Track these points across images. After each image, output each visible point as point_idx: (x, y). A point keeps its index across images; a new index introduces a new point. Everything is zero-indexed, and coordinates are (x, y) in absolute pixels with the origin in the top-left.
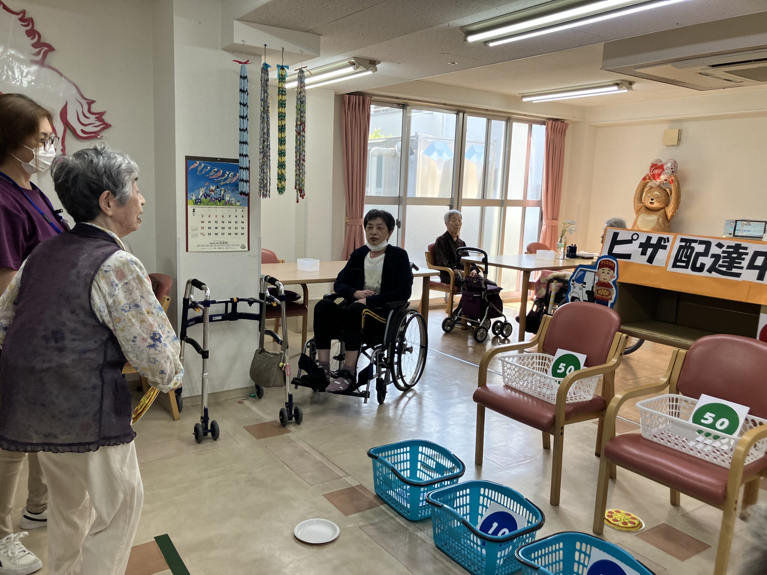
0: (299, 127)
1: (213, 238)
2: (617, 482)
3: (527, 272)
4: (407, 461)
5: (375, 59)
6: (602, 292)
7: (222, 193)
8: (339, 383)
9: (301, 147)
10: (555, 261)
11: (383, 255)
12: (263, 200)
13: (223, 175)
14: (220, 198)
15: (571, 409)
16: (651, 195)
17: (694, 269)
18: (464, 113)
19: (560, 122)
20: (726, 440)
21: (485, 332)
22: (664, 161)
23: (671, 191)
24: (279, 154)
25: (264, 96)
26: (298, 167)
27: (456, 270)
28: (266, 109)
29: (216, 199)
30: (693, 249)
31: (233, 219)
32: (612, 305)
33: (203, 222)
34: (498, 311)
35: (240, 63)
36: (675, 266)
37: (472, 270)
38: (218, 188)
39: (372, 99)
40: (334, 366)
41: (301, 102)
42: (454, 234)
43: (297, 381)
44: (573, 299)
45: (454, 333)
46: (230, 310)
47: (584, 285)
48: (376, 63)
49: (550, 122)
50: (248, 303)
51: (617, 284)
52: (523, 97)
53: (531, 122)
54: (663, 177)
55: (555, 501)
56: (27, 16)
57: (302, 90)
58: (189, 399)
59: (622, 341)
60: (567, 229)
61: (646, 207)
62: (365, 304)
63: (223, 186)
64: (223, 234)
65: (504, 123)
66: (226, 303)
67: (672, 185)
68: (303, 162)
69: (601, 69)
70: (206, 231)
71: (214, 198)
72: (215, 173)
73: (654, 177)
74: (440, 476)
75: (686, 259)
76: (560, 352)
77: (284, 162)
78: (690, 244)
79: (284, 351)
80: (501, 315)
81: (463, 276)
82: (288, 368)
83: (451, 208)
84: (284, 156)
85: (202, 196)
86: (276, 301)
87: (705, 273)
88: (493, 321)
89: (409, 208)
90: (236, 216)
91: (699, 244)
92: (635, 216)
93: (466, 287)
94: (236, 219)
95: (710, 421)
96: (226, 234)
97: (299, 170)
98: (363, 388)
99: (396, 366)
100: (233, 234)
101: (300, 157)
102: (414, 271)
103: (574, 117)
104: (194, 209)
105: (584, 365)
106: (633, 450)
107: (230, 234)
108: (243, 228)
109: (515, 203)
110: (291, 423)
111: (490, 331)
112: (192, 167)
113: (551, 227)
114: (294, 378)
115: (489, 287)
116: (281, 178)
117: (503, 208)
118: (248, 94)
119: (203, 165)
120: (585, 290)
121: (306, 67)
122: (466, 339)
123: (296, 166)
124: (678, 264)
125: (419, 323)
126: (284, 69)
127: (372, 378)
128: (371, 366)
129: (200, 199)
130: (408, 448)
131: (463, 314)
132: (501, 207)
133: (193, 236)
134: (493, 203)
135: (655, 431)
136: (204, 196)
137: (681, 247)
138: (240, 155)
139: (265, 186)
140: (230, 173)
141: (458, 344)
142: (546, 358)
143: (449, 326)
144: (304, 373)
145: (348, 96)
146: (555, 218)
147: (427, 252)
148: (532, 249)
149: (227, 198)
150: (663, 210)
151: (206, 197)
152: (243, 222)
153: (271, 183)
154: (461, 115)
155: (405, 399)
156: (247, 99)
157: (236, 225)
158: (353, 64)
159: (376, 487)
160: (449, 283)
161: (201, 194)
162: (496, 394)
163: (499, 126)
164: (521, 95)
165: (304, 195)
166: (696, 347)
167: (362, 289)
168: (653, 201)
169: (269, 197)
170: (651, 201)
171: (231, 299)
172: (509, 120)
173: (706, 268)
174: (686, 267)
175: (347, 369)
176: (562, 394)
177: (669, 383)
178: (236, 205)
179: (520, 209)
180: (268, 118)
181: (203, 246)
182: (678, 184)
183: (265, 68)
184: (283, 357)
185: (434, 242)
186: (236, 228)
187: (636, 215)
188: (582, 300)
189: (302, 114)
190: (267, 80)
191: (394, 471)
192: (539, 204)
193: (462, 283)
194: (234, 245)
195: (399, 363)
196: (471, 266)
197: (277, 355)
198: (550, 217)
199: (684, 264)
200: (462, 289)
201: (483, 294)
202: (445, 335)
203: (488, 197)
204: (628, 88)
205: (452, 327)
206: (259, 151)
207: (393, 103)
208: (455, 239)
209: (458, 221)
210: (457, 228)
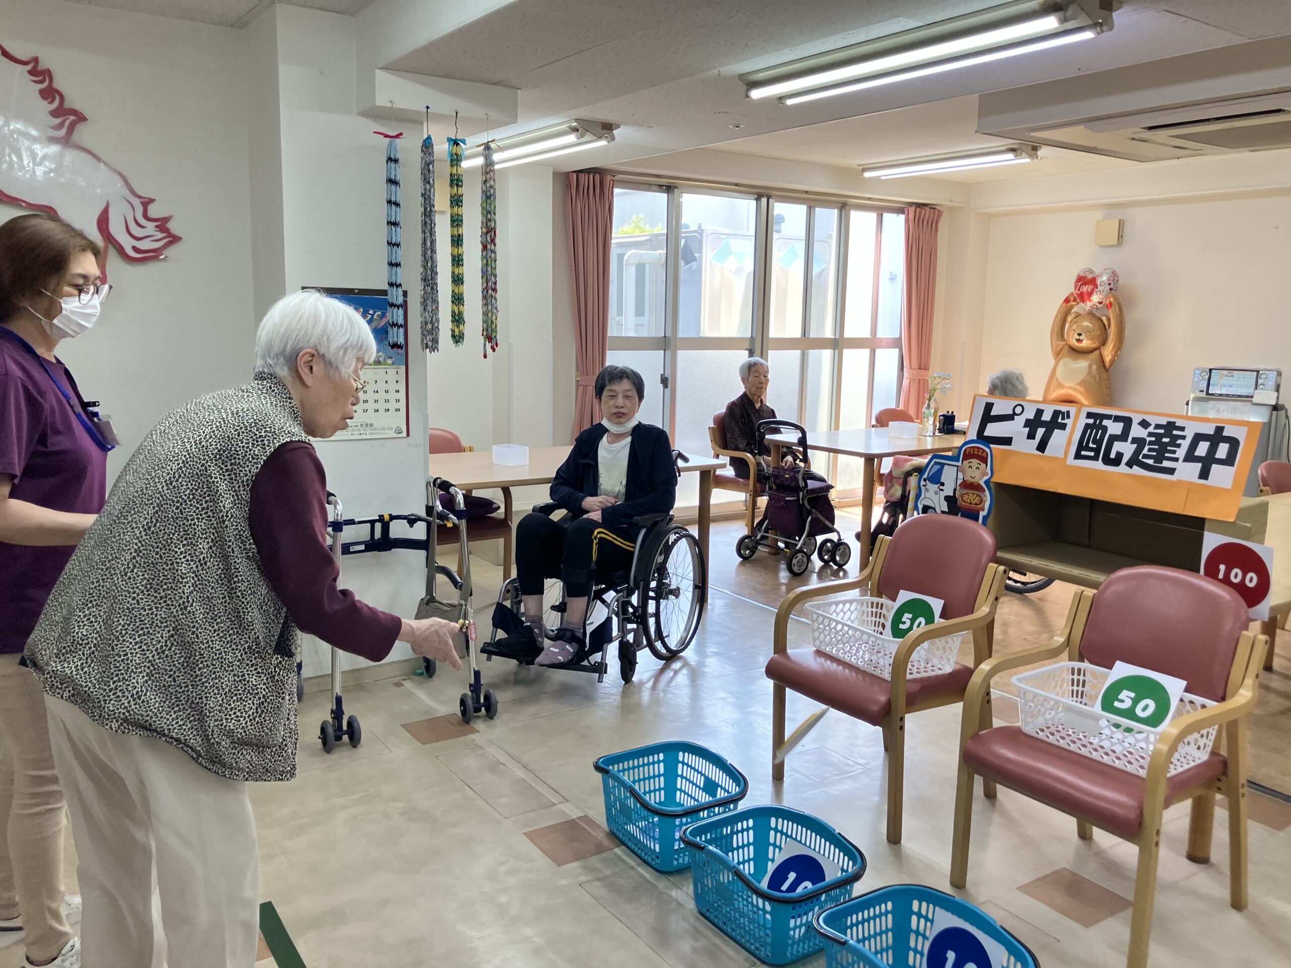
0: (484, 237)
2: (997, 803)
3: (870, 460)
4: (659, 776)
5: (611, 122)
6: (970, 498)
8: (557, 650)
9: (489, 269)
10: (919, 440)
11: (629, 439)
12: (430, 356)
15: (916, 687)
16: (1078, 327)
17: (1107, 461)
18: (768, 197)
19: (928, 209)
20: (1144, 735)
21: (805, 559)
22: (1097, 271)
23: (1109, 320)
24: (452, 281)
25: (425, 189)
26: (485, 301)
27: (757, 457)
28: (429, 209)
30: (1105, 429)
31: (381, 387)
32: (985, 518)
34: (827, 523)
35: (387, 136)
36: (1078, 456)
37: (784, 457)
39: (616, 178)
40: (552, 621)
41: (488, 198)
42: (756, 397)
43: (490, 648)
44: (926, 509)
45: (756, 561)
46: (378, 534)
47: (941, 487)
48: (614, 126)
49: (912, 210)
50: (408, 522)
51: (992, 486)
52: (864, 170)
53: (881, 210)
54: (1095, 298)
55: (894, 836)
56: (42, 66)
57: (489, 170)
58: (314, 681)
59: (998, 577)
60: (938, 386)
61: (1070, 347)
62: (600, 521)
64: (366, 412)
65: (835, 212)
66: (372, 523)
67: (1110, 311)
68: (493, 294)
69: (976, 132)
73: (1082, 297)
74: (711, 798)
75: (1095, 446)
76: (905, 596)
77: (462, 294)
78: (1101, 422)
79: (466, 600)
80: (832, 530)
81: (768, 466)
82: (473, 628)
83: (751, 354)
84: (462, 283)
86: (451, 519)
87: (1123, 468)
88: (820, 539)
89: (681, 354)
90: (387, 382)
91: (1114, 421)
92: (1053, 362)
93: (774, 486)
94: (387, 387)
95: (1127, 704)
96: (371, 412)
97: (488, 305)
98: (597, 657)
99: (652, 621)
100: (382, 411)
101: (487, 285)
102: (680, 463)
103: (951, 201)
105: (941, 617)
106: (1007, 753)
107: (378, 411)
108: (398, 401)
109: (856, 343)
110: (479, 717)
111: (815, 557)
113: (917, 382)
114: (485, 643)
115: (812, 484)
116: (458, 319)
117: (837, 351)
118: (400, 186)
120: (943, 495)
121: (495, 140)
122: (776, 571)
123: (482, 299)
124: (1083, 453)
125: (690, 547)
126: (459, 144)
127: (610, 640)
128: (609, 620)
130: (661, 756)
131: (771, 529)
132: (834, 350)
134: (821, 344)
135: (1040, 721)
137: (1087, 426)
138: (391, 285)
139: (430, 332)
140: (375, 313)
141: (760, 579)
142: (882, 605)
143: (748, 548)
144: (501, 634)
145: (575, 175)
146: (923, 366)
147: (712, 428)
148: (883, 419)
150: (1097, 352)
152: (398, 391)
153: (440, 327)
154: (764, 200)
155: (669, 674)
156: (398, 195)
157: (387, 396)
158: (575, 130)
159: (610, 818)
160: (748, 478)
162: (800, 665)
163: (827, 217)
164: (861, 168)
165: (496, 345)
166: (1110, 584)
167: (595, 494)
168: (1081, 338)
169: (438, 350)
170: (1078, 337)
171: (379, 516)
172: (844, 207)
173: (1125, 459)
174: (1095, 458)
175: (571, 627)
176: (900, 663)
177: (1068, 645)
178: (386, 364)
179: (866, 352)
180: (432, 223)
182: (1120, 309)
183: (428, 146)
184: (463, 611)
185: (723, 410)
186: (387, 401)
187: (1055, 360)
188: (938, 511)
189: (489, 216)
190: (431, 163)
191: (633, 792)
192: (896, 343)
193: (767, 478)
194: (383, 429)
195: (657, 615)
196: (785, 450)
197: (455, 606)
198: (915, 364)
199: (1092, 454)
200: (767, 489)
201: (801, 496)
202: (741, 564)
203: (813, 334)
204: (1031, 156)
205: (753, 550)
206: (419, 277)
207: (650, 185)
208: (758, 406)
209: (762, 377)
210: (762, 388)
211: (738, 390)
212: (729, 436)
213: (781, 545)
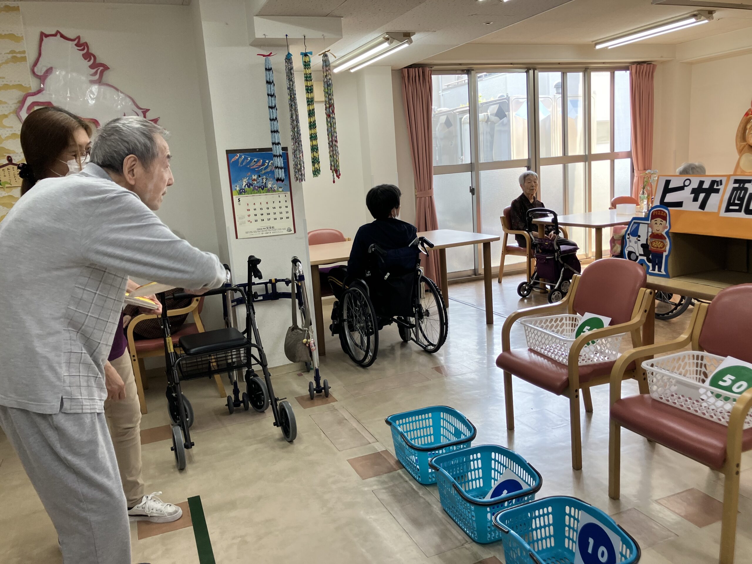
0: (328, 110)
1: (260, 224)
3: (599, 229)
4: (429, 427)
5: (409, 31)
6: (656, 245)
7: (264, 181)
9: (333, 129)
13: (263, 164)
14: (262, 186)
15: (586, 371)
17: (747, 211)
18: (534, 70)
19: (646, 65)
24: (310, 138)
25: (290, 85)
26: (331, 149)
28: (293, 97)
29: (259, 187)
30: (746, 190)
31: (277, 205)
33: (249, 210)
35: (264, 56)
36: (727, 210)
37: (549, 232)
38: (260, 177)
39: (433, 68)
41: (328, 86)
42: (530, 196)
44: (630, 253)
45: (532, 297)
46: (270, 290)
47: (639, 239)
48: (411, 34)
49: (634, 67)
50: (286, 283)
52: (596, 44)
53: (612, 69)
55: (577, 465)
56: (82, 41)
57: (328, 73)
59: (646, 296)
61: (750, 145)
63: (265, 174)
64: (269, 219)
65: (581, 74)
66: (266, 284)
68: (336, 143)
70: (252, 218)
71: (258, 187)
72: (256, 162)
74: (458, 439)
75: (739, 202)
76: (589, 315)
77: (317, 145)
78: (744, 185)
79: (308, 328)
81: (536, 238)
83: (529, 168)
84: (316, 139)
85: (245, 186)
89: (483, 173)
90: (280, 202)
92: (738, 157)
93: (539, 251)
94: (280, 205)
95: (728, 383)
96: (272, 219)
97: (333, 151)
100: (278, 219)
101: (332, 138)
103: (662, 57)
104: (239, 199)
105: (608, 325)
107: (276, 219)
108: (287, 212)
109: (601, 157)
112: (233, 160)
113: (642, 178)
115: (563, 248)
116: (315, 161)
117: (587, 163)
118: (274, 85)
119: (243, 157)
121: (329, 50)
123: (329, 148)
124: (731, 207)
126: (308, 55)
129: (244, 189)
130: (430, 415)
131: (541, 277)
132: (585, 162)
133: (240, 224)
134: (576, 159)
136: (247, 186)
137: (734, 189)
138: (273, 144)
139: (300, 170)
140: (269, 162)
143: (526, 290)
145: (406, 70)
146: (647, 168)
147: (503, 217)
148: (616, 204)
149: (269, 186)
151: (249, 187)
152: (287, 207)
153: (305, 167)
154: (531, 72)
156: (274, 90)
157: (281, 210)
158: (387, 39)
159: (397, 452)
160: (525, 247)
161: (244, 184)
162: (519, 358)
163: (576, 78)
164: (594, 43)
165: (340, 175)
169: (305, 180)
171: (270, 280)
172: (586, 70)
174: (739, 211)
177: (691, 340)
178: (278, 191)
179: (608, 162)
180: (295, 105)
181: (251, 232)
183: (289, 59)
184: (306, 334)
185: (510, 206)
186: (281, 213)
187: (739, 155)
189: (330, 97)
190: (292, 69)
192: (628, 155)
193: (535, 245)
194: (280, 229)
198: (641, 167)
199: (737, 208)
200: (536, 252)
201: (556, 255)
202: (522, 300)
203: (570, 153)
204: (708, 18)
205: (529, 291)
206: (291, 138)
207: (456, 70)
208: (532, 201)
209: (533, 183)
210: (533, 190)
211: (518, 192)
212: (513, 221)
213: (548, 287)
